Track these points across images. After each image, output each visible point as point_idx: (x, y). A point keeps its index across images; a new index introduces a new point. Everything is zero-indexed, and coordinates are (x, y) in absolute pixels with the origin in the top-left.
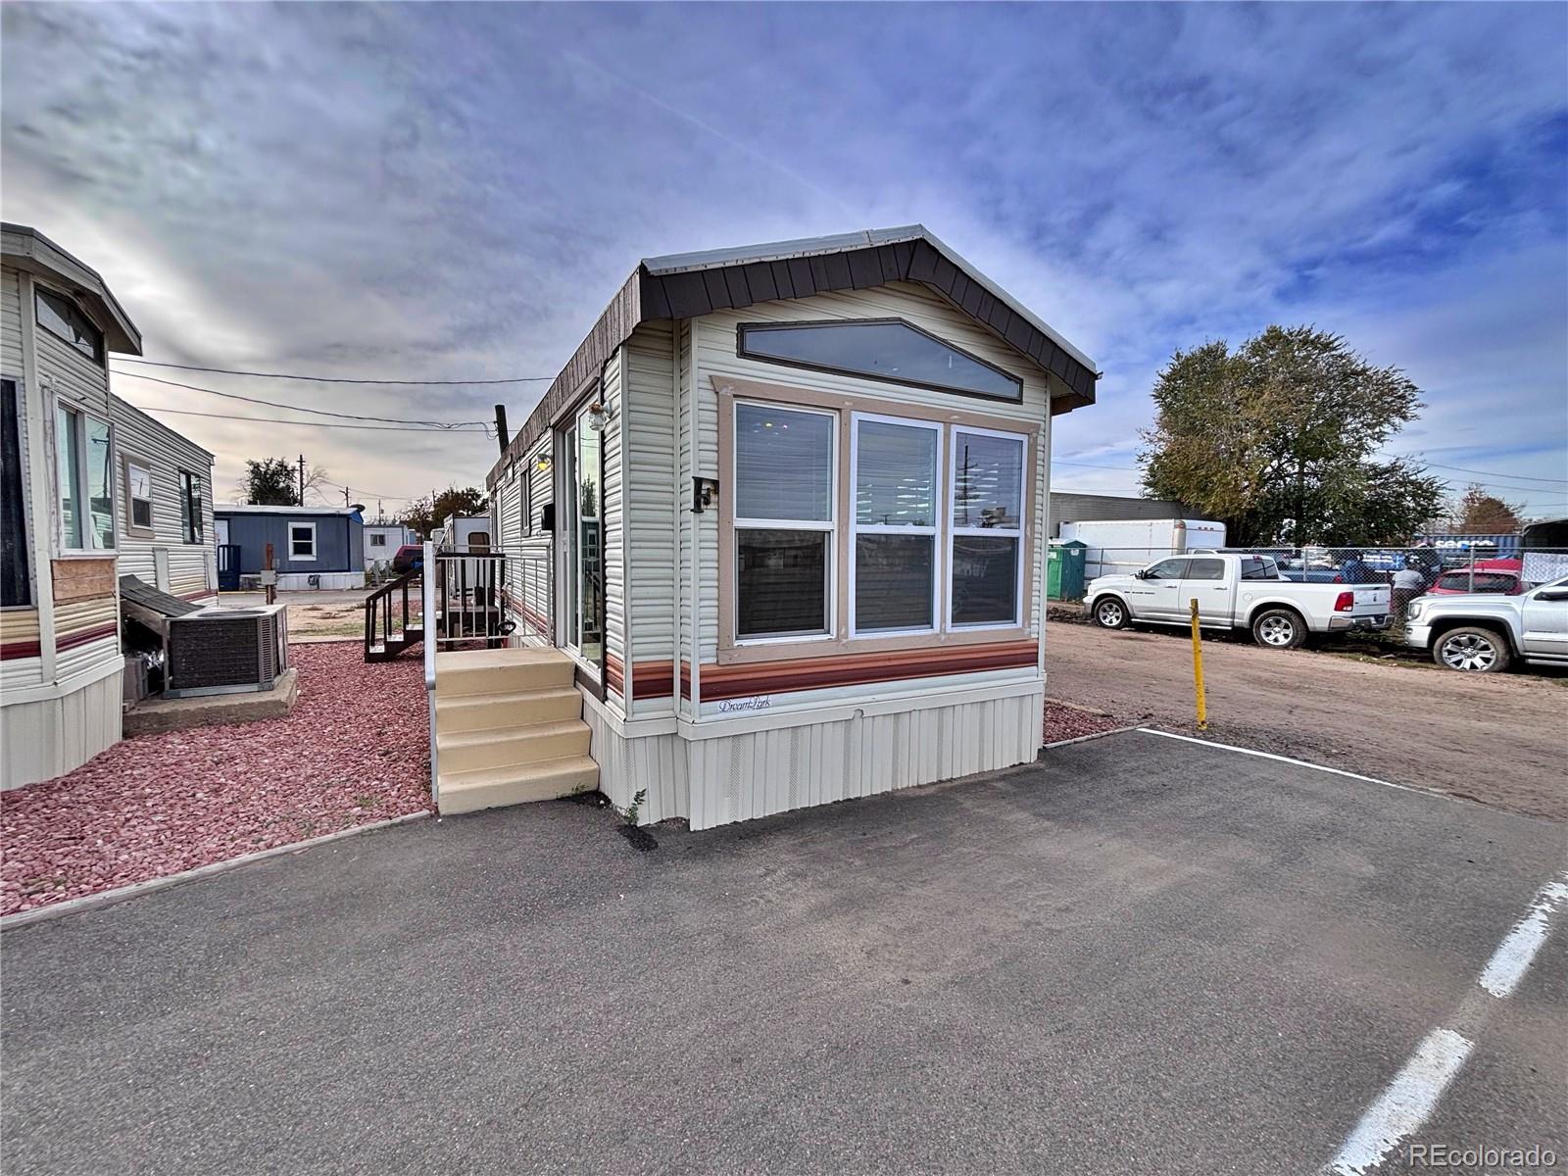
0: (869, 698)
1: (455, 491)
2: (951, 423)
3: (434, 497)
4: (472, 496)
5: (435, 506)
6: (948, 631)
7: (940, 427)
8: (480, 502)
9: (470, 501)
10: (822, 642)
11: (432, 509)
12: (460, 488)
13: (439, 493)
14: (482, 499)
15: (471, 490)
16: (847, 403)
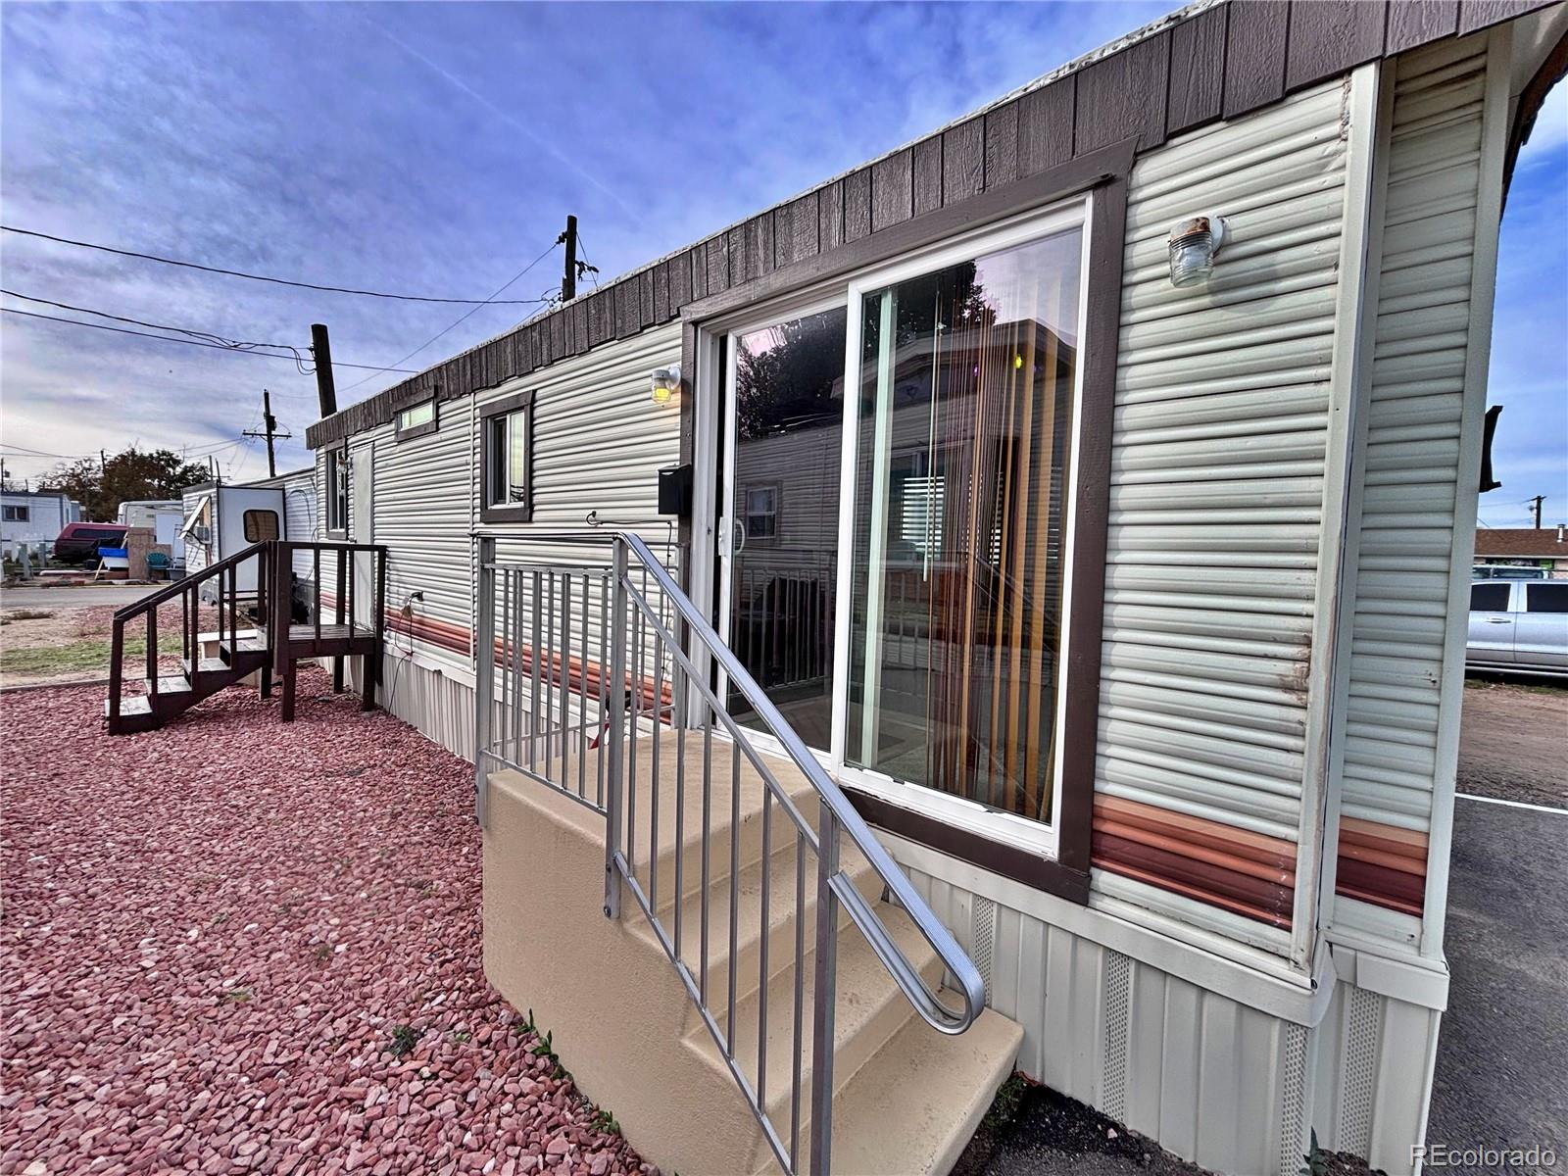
1: (138, 453)
3: (103, 459)
4: (167, 461)
5: (105, 471)
8: (179, 470)
9: (163, 467)
11: (100, 475)
12: (147, 449)
13: (112, 454)
14: (182, 466)
15: (164, 453)
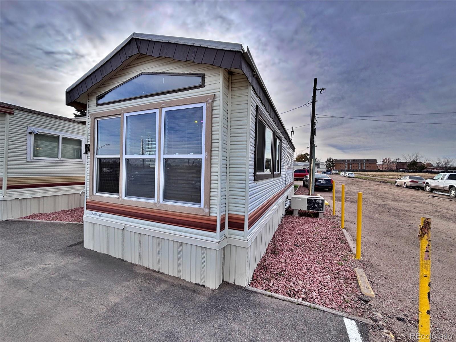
0: (129, 223)
2: (162, 108)
6: (161, 203)
7: (157, 111)
10: (116, 198)
16: (122, 111)
